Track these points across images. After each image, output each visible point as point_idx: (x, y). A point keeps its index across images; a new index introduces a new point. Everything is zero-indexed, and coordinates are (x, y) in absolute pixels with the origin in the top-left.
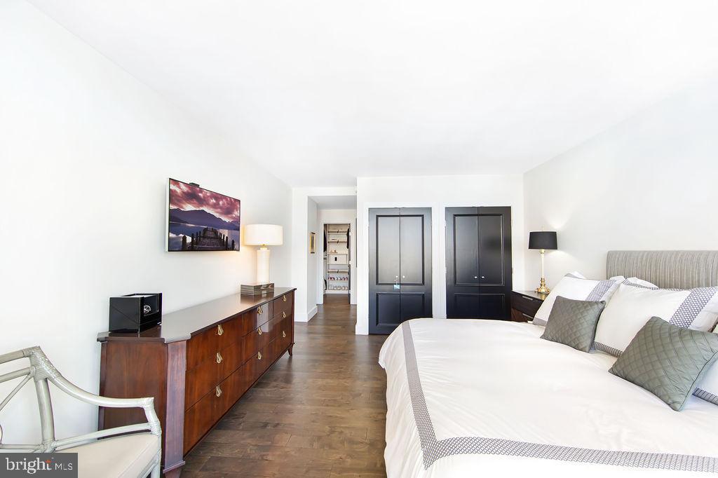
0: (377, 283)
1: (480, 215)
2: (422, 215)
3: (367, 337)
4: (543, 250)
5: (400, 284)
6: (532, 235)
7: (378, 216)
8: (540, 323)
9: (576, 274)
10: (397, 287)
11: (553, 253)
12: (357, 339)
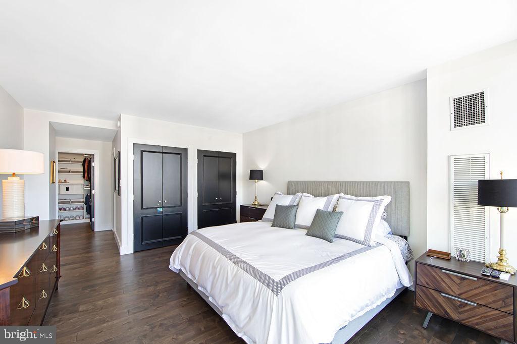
0: (142, 208)
1: (220, 157)
2: (181, 154)
3: (133, 256)
4: (256, 181)
5: (163, 207)
6: (252, 171)
7: (142, 151)
8: (268, 220)
9: (279, 193)
10: (160, 209)
11: (261, 182)
12: (122, 259)
